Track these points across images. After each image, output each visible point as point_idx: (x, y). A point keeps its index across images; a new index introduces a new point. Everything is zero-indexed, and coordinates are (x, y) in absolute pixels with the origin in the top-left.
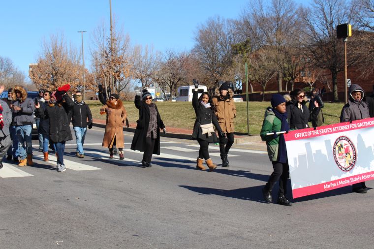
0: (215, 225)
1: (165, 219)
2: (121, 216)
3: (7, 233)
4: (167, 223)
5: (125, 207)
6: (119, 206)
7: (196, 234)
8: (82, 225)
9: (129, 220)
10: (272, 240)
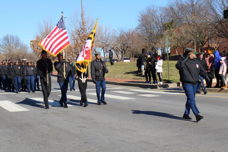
0: (134, 137)
1: (105, 134)
2: (79, 132)
3: (11, 143)
4: (106, 136)
5: (83, 127)
6: (79, 127)
7: (122, 141)
8: (55, 137)
9: (84, 134)
10: (166, 144)
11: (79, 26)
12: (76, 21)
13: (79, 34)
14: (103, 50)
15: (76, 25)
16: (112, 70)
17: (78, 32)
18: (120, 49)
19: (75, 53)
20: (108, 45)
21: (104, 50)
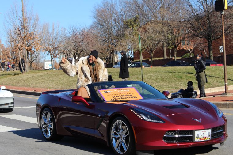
11: (19, 23)
12: (15, 16)
13: (20, 34)
14: (49, 54)
15: (15, 22)
16: (65, 79)
17: (18, 31)
18: (73, 53)
19: (12, 59)
20: (56, 48)
21: (51, 55)
